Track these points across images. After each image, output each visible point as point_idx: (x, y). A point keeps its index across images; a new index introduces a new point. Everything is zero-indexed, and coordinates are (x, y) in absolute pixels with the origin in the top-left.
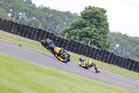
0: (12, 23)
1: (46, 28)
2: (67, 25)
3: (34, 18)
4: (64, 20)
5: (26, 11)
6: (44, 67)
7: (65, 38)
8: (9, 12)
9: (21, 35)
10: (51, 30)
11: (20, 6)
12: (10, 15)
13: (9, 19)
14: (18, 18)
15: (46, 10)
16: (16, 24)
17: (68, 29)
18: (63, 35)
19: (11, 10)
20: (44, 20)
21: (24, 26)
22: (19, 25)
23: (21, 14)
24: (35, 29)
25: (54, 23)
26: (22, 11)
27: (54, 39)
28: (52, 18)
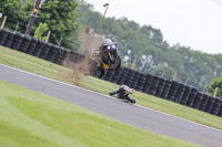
0: (130, 71)
1: (184, 80)
2: (218, 76)
3: (166, 65)
4: (213, 69)
5: (152, 53)
6: (180, 141)
7: (214, 96)
8: (126, 54)
9: (144, 91)
10: (192, 83)
11: (143, 46)
12: (126, 58)
13: (126, 65)
14: (139, 64)
15: (184, 51)
16: (137, 73)
17: (219, 81)
18: (211, 91)
19: (129, 52)
20: (182, 67)
21: (149, 76)
22: (141, 75)
23: (144, 57)
24: (167, 82)
25: (197, 71)
26: (146, 53)
27: (197, 99)
28: (194, 64)
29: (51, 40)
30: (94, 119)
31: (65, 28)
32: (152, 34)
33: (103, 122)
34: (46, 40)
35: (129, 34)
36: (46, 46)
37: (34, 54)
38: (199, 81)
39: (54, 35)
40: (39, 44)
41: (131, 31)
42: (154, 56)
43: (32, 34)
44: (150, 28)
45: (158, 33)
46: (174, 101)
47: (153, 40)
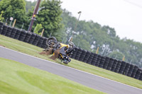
0: (95, 55)
1: (129, 61)
3: (118, 51)
5: (109, 43)
8: (92, 44)
9: (104, 68)
10: (135, 63)
11: (103, 39)
12: (93, 46)
13: (92, 51)
14: (101, 50)
15: (130, 42)
16: (99, 56)
19: (94, 42)
20: (128, 52)
21: (107, 58)
22: (102, 57)
23: (104, 46)
24: (119, 62)
25: (138, 55)
26: (105, 43)
27: (138, 72)
28: (136, 51)
29: (45, 35)
30: (72, 85)
31: (53, 27)
32: (109, 31)
33: (77, 87)
34: (41, 35)
35: (94, 31)
36: (41, 38)
37: (33, 44)
38: (139, 61)
39: (46, 32)
40: (37, 37)
41: (95, 29)
42: (110, 45)
43: (32, 31)
44: (108, 27)
45: (113, 30)
46: (123, 74)
47: (110, 35)
